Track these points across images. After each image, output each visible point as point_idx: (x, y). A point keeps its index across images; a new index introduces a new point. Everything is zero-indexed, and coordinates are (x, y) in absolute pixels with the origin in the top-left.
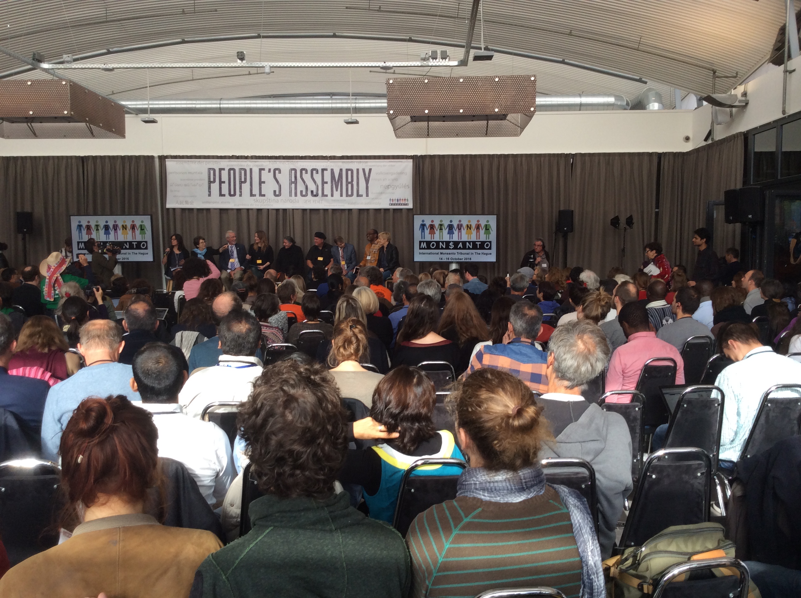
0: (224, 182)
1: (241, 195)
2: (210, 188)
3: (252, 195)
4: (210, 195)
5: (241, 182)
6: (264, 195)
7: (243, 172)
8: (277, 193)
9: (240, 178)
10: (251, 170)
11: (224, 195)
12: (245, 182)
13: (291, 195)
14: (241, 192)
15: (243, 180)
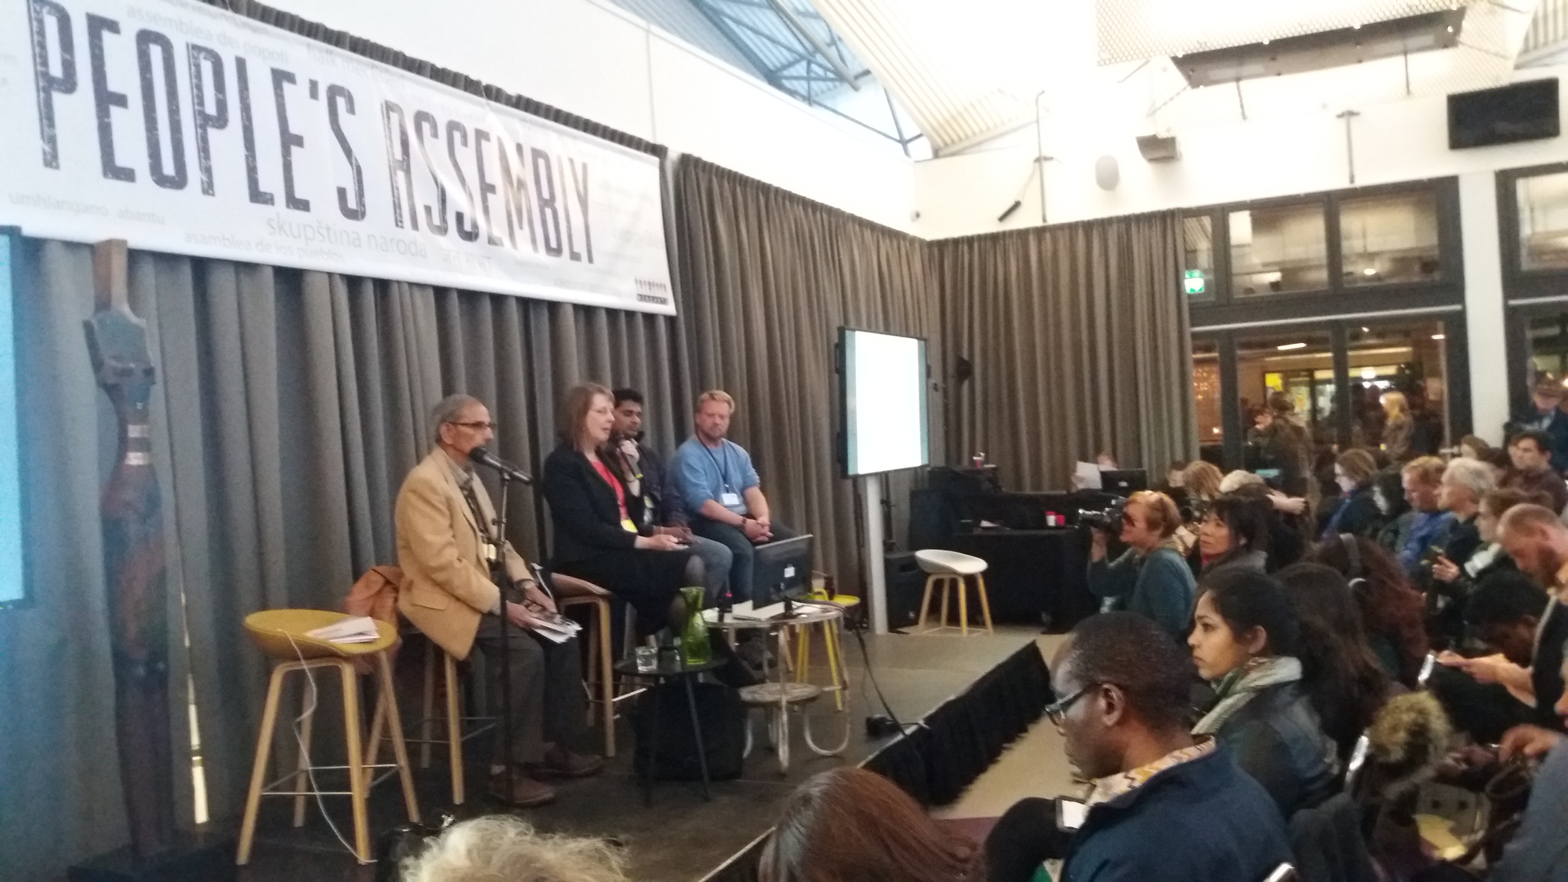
0: (121, 101)
1: (208, 188)
2: (47, 116)
3: (257, 196)
4: (51, 160)
5: (204, 121)
6: (304, 205)
7: (207, 67)
8: (352, 204)
9: (199, 100)
10: (241, 64)
11: (127, 175)
12: (221, 121)
13: (399, 223)
14: (208, 171)
15: (211, 108)
